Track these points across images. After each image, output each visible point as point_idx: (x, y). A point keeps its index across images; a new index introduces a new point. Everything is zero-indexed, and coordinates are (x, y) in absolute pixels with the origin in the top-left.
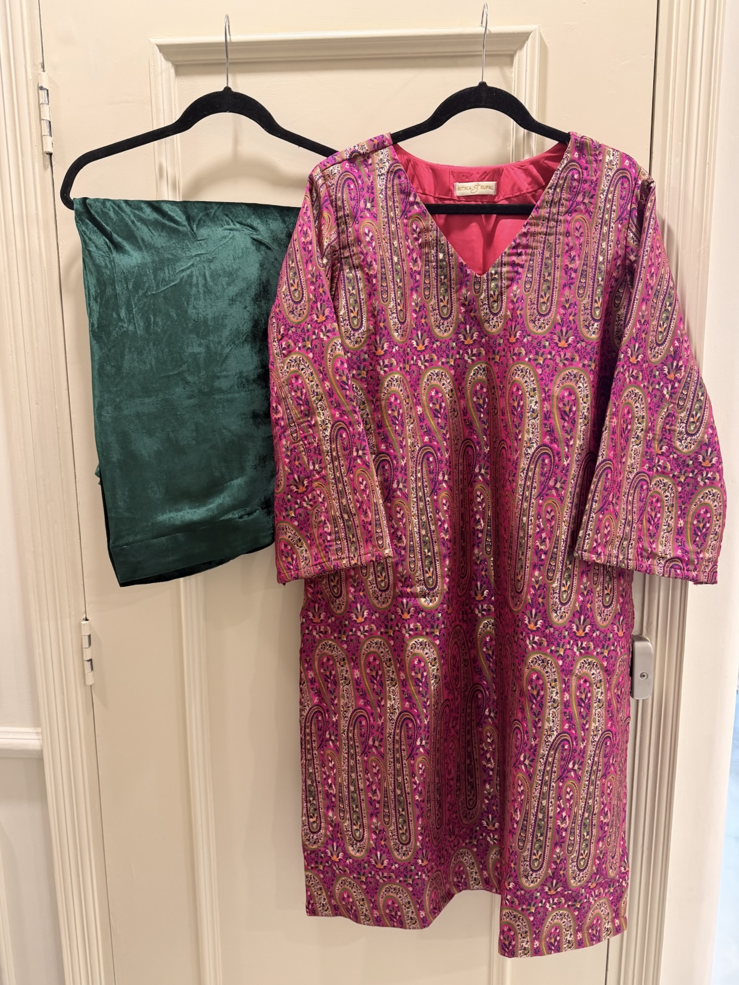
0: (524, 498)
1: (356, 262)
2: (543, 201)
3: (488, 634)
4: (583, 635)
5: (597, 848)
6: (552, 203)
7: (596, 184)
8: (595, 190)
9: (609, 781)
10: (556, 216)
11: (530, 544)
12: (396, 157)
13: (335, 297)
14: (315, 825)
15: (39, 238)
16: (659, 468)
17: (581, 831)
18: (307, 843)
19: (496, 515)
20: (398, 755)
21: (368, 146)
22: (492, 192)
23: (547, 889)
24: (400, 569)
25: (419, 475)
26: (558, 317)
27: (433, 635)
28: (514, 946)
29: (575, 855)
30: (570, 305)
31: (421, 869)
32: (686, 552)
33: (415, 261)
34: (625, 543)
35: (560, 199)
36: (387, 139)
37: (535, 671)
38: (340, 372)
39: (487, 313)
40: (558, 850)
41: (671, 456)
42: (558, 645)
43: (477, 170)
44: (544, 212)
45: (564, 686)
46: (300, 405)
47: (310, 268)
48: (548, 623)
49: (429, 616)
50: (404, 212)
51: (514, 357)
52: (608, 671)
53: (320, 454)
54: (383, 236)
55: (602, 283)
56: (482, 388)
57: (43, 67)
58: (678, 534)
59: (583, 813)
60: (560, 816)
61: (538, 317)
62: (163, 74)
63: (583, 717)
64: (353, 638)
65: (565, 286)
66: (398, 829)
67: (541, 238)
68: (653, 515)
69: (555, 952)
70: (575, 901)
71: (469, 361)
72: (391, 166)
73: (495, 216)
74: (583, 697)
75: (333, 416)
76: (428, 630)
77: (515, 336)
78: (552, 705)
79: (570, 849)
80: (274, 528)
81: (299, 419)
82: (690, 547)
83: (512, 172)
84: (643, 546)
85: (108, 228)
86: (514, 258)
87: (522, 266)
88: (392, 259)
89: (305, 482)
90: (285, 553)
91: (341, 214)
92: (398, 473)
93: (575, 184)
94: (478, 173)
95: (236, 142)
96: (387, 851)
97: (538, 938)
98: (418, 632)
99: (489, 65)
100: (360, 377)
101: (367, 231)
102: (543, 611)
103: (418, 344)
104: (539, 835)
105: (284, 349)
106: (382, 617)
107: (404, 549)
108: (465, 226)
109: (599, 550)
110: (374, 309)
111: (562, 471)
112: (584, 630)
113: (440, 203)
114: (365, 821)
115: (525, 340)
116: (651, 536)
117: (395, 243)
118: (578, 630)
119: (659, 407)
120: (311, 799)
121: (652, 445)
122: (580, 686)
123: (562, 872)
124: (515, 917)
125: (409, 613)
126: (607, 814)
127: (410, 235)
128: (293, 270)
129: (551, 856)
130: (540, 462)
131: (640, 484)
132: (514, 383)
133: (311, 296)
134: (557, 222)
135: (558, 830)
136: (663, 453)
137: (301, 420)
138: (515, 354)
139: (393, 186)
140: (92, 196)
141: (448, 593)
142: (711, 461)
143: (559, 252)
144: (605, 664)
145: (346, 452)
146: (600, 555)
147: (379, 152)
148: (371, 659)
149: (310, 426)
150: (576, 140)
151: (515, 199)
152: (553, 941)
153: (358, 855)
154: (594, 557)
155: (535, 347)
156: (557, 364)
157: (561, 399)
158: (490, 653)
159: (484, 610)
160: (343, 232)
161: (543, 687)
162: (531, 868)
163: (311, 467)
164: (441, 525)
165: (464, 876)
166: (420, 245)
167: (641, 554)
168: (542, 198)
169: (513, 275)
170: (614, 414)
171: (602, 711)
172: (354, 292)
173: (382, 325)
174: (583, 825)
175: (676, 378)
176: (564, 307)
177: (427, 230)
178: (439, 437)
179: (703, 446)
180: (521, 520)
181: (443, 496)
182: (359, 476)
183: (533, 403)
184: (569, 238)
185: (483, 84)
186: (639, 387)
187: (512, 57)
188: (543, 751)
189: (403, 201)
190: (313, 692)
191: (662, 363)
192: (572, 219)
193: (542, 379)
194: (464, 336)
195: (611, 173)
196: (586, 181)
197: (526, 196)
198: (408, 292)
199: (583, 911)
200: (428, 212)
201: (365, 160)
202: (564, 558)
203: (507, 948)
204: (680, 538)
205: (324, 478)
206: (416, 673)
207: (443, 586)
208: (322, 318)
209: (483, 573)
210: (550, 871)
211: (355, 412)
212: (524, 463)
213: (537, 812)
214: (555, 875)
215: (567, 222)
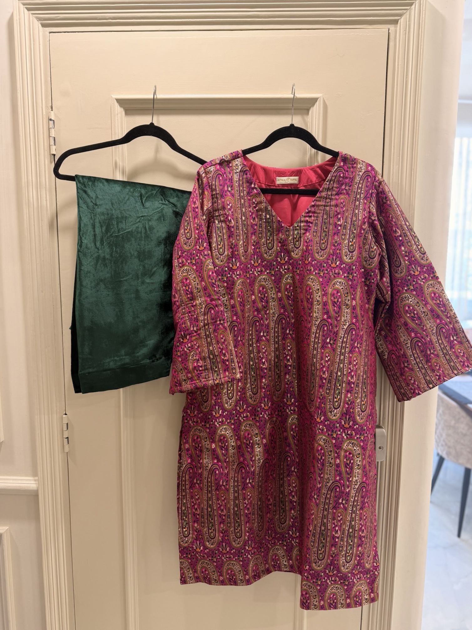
0: (314, 349)
1: (222, 219)
2: (324, 188)
3: (294, 424)
4: (348, 427)
5: (357, 550)
6: (328, 189)
7: (352, 179)
8: (352, 182)
9: (365, 512)
10: (330, 196)
11: (318, 374)
12: (245, 163)
13: (210, 237)
14: (186, 533)
17: (347, 539)
18: (181, 543)
19: (299, 357)
20: (236, 489)
21: (230, 156)
22: (296, 182)
23: (327, 572)
25: (250, 332)
26: (331, 251)
28: (309, 603)
29: (344, 553)
30: (338, 244)
31: (247, 552)
33: (254, 219)
35: (333, 187)
36: (240, 153)
37: (320, 445)
38: (212, 277)
39: (293, 247)
40: (333, 549)
42: (333, 431)
43: (289, 171)
44: (324, 194)
45: (336, 455)
46: (188, 294)
47: (196, 221)
48: (326, 419)
50: (248, 193)
51: (308, 272)
52: (363, 448)
53: (197, 322)
54: (237, 206)
55: (355, 232)
56: (290, 287)
57: (52, 108)
59: (349, 529)
60: (334, 529)
61: (320, 251)
62: (119, 114)
63: (348, 474)
64: (213, 426)
65: (335, 234)
67: (322, 208)
69: (333, 609)
70: (345, 580)
71: (283, 272)
72: (242, 168)
73: (297, 195)
74: (348, 462)
75: (206, 301)
77: (308, 260)
78: (329, 465)
79: (341, 549)
83: (307, 172)
86: (307, 219)
87: (312, 223)
88: (242, 218)
91: (214, 193)
92: (241, 332)
93: (341, 179)
94: (289, 172)
97: (323, 599)
98: (248, 418)
99: (296, 114)
100: (223, 280)
101: (228, 203)
102: (324, 411)
103: (254, 263)
104: (322, 539)
105: (180, 263)
107: (242, 372)
108: (281, 200)
110: (232, 244)
111: (333, 334)
112: (349, 424)
113: (268, 187)
115: (313, 263)
117: (244, 210)
118: (345, 423)
120: (184, 518)
122: (346, 456)
123: (336, 562)
124: (309, 586)
126: (363, 531)
127: (252, 205)
128: (187, 222)
129: (329, 552)
130: (322, 329)
132: (308, 286)
133: (196, 236)
134: (331, 199)
135: (334, 538)
137: (188, 303)
138: (308, 270)
139: (243, 179)
141: (264, 398)
143: (332, 216)
144: (362, 444)
147: (236, 160)
149: (193, 306)
150: (342, 156)
151: (309, 186)
152: (332, 602)
153: (212, 546)
155: (319, 266)
156: (330, 276)
157: (333, 295)
158: (295, 435)
159: (292, 410)
160: (215, 203)
161: (324, 455)
162: (318, 558)
163: (192, 329)
164: (261, 360)
165: (278, 562)
166: (257, 210)
168: (323, 186)
169: (307, 227)
171: (360, 471)
172: (221, 234)
173: (236, 253)
174: (349, 536)
176: (334, 245)
177: (261, 202)
178: (263, 312)
180: (313, 360)
181: (263, 344)
182: (221, 334)
183: (318, 296)
184: (338, 208)
185: (292, 125)
187: (308, 110)
188: (324, 491)
189: (248, 187)
192: (339, 198)
193: (322, 284)
194: (280, 258)
195: (361, 174)
196: (347, 178)
197: (315, 185)
198: (250, 235)
199: (350, 586)
200: (261, 193)
201: (228, 164)
203: (305, 604)
205: (199, 335)
206: (246, 441)
207: (261, 393)
208: (202, 248)
209: (291, 389)
210: (329, 561)
212: (314, 329)
213: (321, 526)
214: (332, 563)
215: (337, 199)
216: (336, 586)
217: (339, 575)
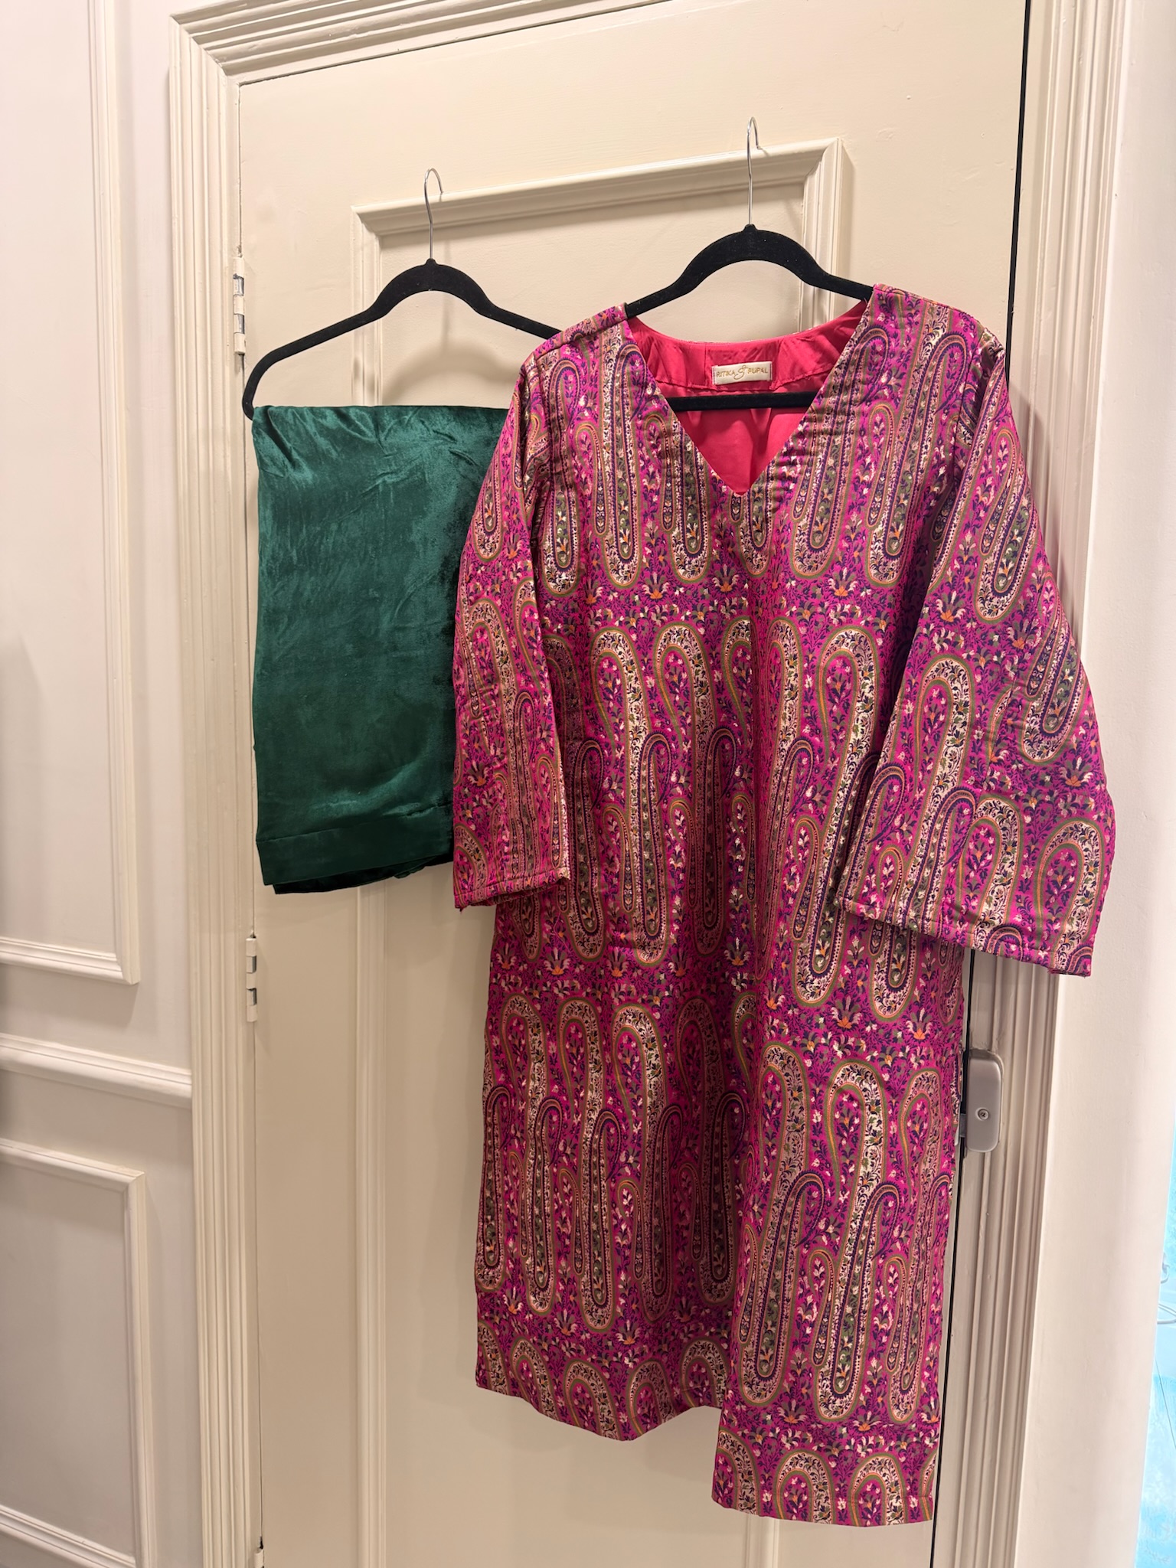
0: (775, 814)
1: (569, 480)
2: (829, 386)
3: (749, 1018)
5: (867, 1366)
7: (908, 357)
8: (906, 366)
9: (892, 1264)
11: (778, 881)
12: (631, 336)
14: (491, 1257)
15: (225, 457)
16: (992, 784)
17: (838, 1332)
18: (481, 1280)
20: (595, 1172)
21: (595, 322)
22: (765, 376)
23: (782, 1412)
24: (611, 905)
25: (644, 773)
26: (838, 554)
27: (651, 1004)
28: (731, 1491)
29: (827, 1368)
30: (857, 535)
31: (622, 1348)
32: (1029, 918)
33: (652, 477)
34: (922, 894)
36: (619, 312)
37: (771, 1072)
38: (528, 624)
39: (748, 548)
40: (798, 1354)
41: (1014, 766)
42: (806, 1036)
43: (744, 347)
44: (830, 401)
45: (813, 1100)
46: (482, 667)
47: (506, 488)
48: (792, 1001)
49: (646, 977)
50: (637, 410)
51: (775, 610)
52: (893, 1090)
53: (502, 735)
54: (604, 444)
55: (905, 502)
56: (744, 655)
57: (240, 251)
58: (1021, 889)
59: (843, 1305)
60: (802, 1300)
61: (809, 553)
62: (365, 249)
63: (844, 1153)
64: (549, 996)
65: (851, 507)
66: (592, 1282)
67: (823, 439)
68: (979, 855)
70: (831, 1444)
71: (727, 615)
72: (622, 347)
73: (769, 410)
74: (846, 1122)
75: (518, 683)
76: (644, 997)
77: (778, 580)
78: (794, 1126)
79: (819, 1356)
80: (452, 831)
81: (481, 687)
82: (1039, 911)
83: (792, 347)
84: (953, 902)
85: (289, 445)
86: (785, 469)
87: (794, 480)
88: (614, 474)
89: (485, 772)
90: (463, 869)
91: (554, 415)
92: (611, 768)
93: (877, 358)
94: (744, 351)
95: (447, 326)
96: (576, 1311)
97: (769, 1487)
98: (631, 997)
99: (758, 201)
100: (567, 633)
101: (583, 438)
102: (785, 982)
103: (651, 591)
104: (769, 1323)
105: (471, 594)
106: (589, 971)
107: (617, 876)
108: (725, 427)
109: (873, 899)
110: (587, 541)
111: (824, 777)
112: (851, 1020)
113: (694, 395)
114: (551, 1262)
115: (788, 586)
116: (970, 887)
117: (621, 452)
118: (841, 1017)
119: (996, 689)
120: (489, 1217)
121: (983, 747)
122: (841, 1105)
123: (805, 1391)
124: (733, 1444)
125: (621, 969)
126: (886, 1316)
127: (646, 441)
128: (490, 492)
129: (787, 1361)
130: (796, 762)
131: (957, 806)
132: (774, 647)
133: (505, 525)
135: (800, 1323)
136: (1000, 760)
137: (484, 689)
138: (775, 606)
140: (275, 403)
141: (677, 946)
142: (1081, 778)
143: (847, 458)
144: (886, 1077)
145: (530, 733)
146: (874, 905)
147: (609, 330)
148: (573, 1030)
149: (493, 697)
150: (880, 295)
151: (796, 385)
152: (794, 1499)
153: (540, 1309)
154: (863, 909)
155: (801, 596)
156: (830, 621)
157: (831, 671)
159: (743, 981)
160: (555, 439)
161: (780, 1097)
162: (757, 1372)
163: (492, 752)
164: (670, 847)
165: (707, 1383)
166: (659, 454)
167: (949, 913)
168: (827, 381)
169: (782, 492)
170: (909, 697)
171: (880, 1151)
172: (564, 519)
173: (595, 563)
174: (843, 1324)
175: (1026, 646)
176: (848, 539)
177: (669, 433)
178: (675, 721)
179: (1068, 753)
180: (770, 846)
181: (676, 805)
182: (542, 765)
183: (792, 676)
184: (865, 438)
185: (750, 228)
186: (959, 658)
187: (801, 185)
188: (777, 1194)
189: (636, 395)
190: (497, 1066)
191: (1006, 623)
192: (871, 410)
193: (806, 642)
194: (720, 580)
195: (933, 341)
196: (893, 354)
197: (812, 380)
198: (639, 518)
199: (846, 1463)
200: (670, 411)
201: (592, 342)
202: (820, 907)
203: (722, 1491)
204: (1023, 897)
205: (504, 766)
206: (624, 1056)
207: (668, 935)
209: (744, 925)
210: (786, 1385)
211: (543, 679)
212: (778, 763)
213: (767, 1288)
214: (794, 1392)
215: (864, 414)
216: (807, 1456)
217: (814, 1426)
